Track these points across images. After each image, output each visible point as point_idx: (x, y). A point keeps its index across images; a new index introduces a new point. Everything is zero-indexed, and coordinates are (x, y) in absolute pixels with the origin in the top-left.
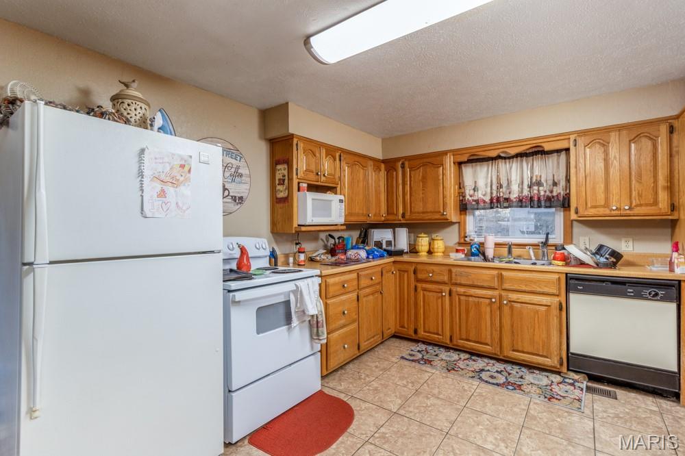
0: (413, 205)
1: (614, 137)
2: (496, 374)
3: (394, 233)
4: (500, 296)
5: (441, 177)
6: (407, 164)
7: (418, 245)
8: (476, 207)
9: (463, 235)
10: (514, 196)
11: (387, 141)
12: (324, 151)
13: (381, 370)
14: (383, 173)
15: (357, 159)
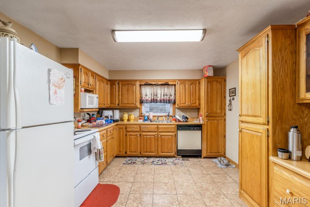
0: (123, 100)
1: (187, 82)
2: (158, 162)
3: (113, 112)
4: (158, 134)
5: (135, 90)
6: (120, 83)
7: (124, 117)
8: (146, 102)
9: (141, 113)
10: (159, 99)
11: (111, 72)
12: (90, 73)
13: (118, 170)
14: (109, 86)
15: (102, 79)
